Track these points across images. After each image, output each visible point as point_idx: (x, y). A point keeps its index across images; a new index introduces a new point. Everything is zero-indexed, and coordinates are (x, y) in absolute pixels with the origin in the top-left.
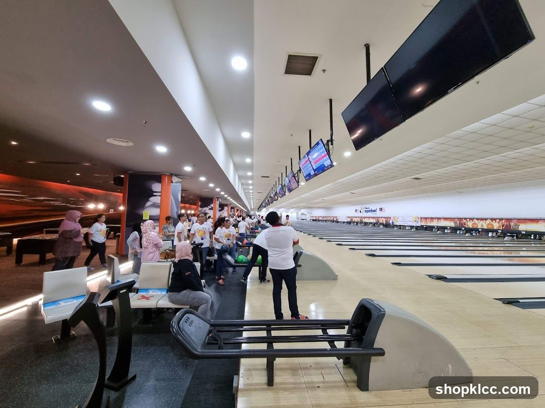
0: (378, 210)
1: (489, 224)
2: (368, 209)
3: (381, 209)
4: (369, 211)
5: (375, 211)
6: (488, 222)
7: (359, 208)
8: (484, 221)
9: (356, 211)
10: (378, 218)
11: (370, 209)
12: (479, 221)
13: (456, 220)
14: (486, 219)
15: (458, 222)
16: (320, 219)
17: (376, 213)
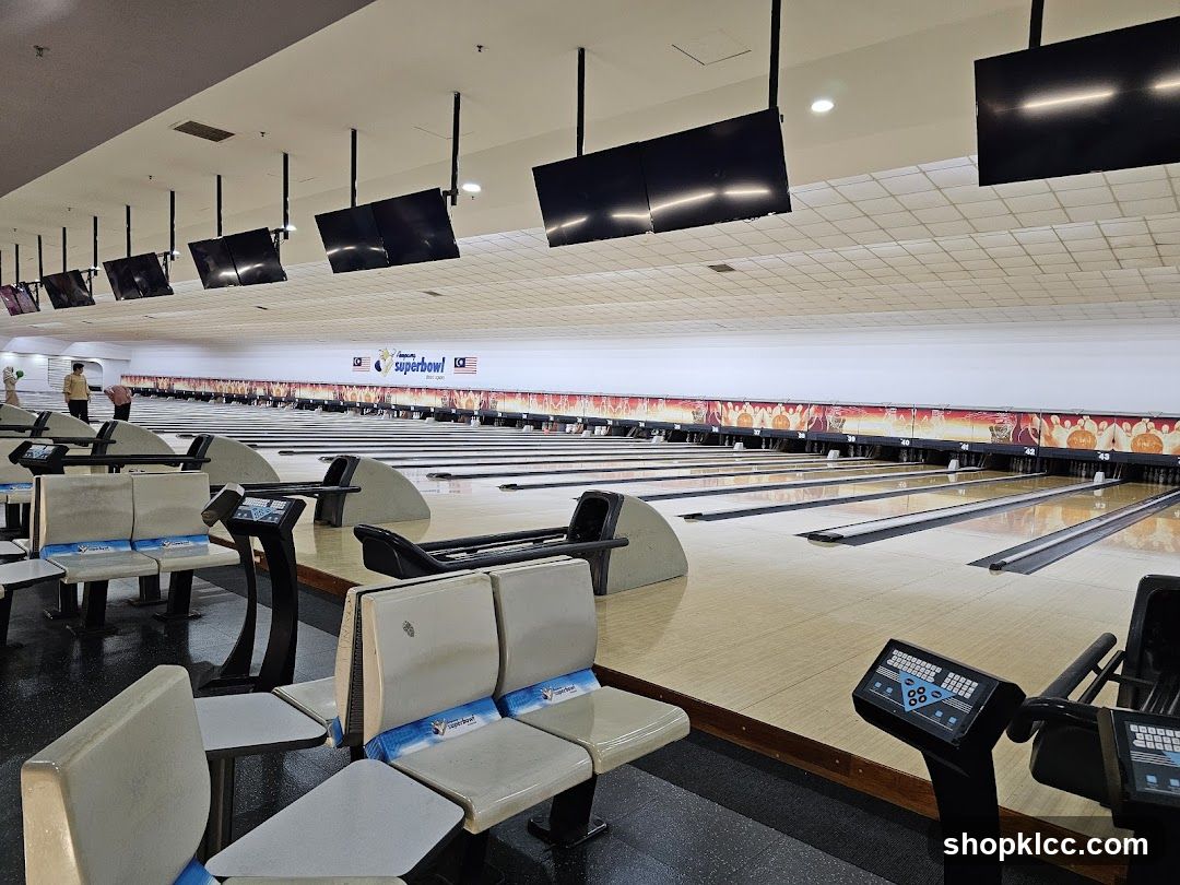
0: (450, 364)
1: (780, 417)
2: (410, 360)
3: (460, 363)
4: (414, 367)
5: (437, 367)
6: (778, 410)
7: (371, 354)
8: (769, 409)
9: (358, 363)
10: (451, 391)
11: (418, 360)
12: (757, 408)
13: (700, 405)
14: (774, 404)
15: (704, 411)
16: (178, 387)
17: (440, 374)
